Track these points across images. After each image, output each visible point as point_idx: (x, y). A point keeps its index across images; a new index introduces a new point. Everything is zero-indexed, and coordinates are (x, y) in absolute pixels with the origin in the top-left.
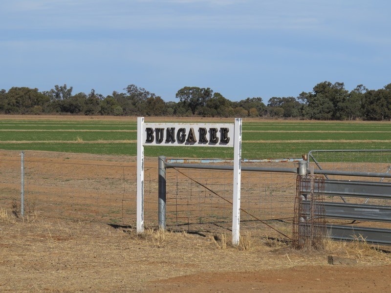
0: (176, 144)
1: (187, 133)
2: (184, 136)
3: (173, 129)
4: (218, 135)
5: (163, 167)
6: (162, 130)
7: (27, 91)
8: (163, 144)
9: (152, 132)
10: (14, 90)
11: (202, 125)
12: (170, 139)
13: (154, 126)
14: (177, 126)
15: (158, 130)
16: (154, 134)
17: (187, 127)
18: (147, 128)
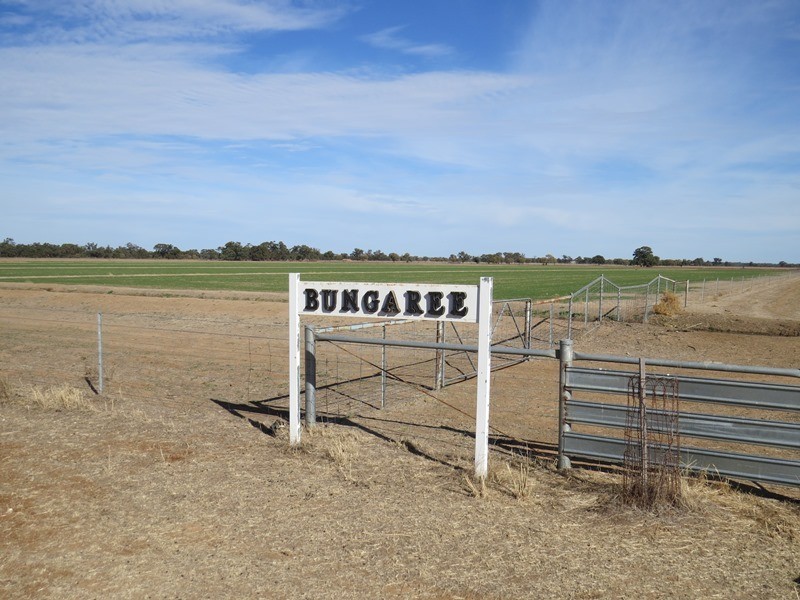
0: (361, 313)
1: (382, 299)
2: (376, 303)
3: (355, 292)
4: (445, 302)
5: (311, 339)
6: (334, 293)
7: (72, 246)
8: (336, 312)
9: (316, 295)
10: (64, 246)
11: (412, 287)
12: (350, 306)
13: (319, 286)
14: (363, 288)
15: (325, 293)
16: (320, 299)
17: (383, 289)
18: (306, 290)
